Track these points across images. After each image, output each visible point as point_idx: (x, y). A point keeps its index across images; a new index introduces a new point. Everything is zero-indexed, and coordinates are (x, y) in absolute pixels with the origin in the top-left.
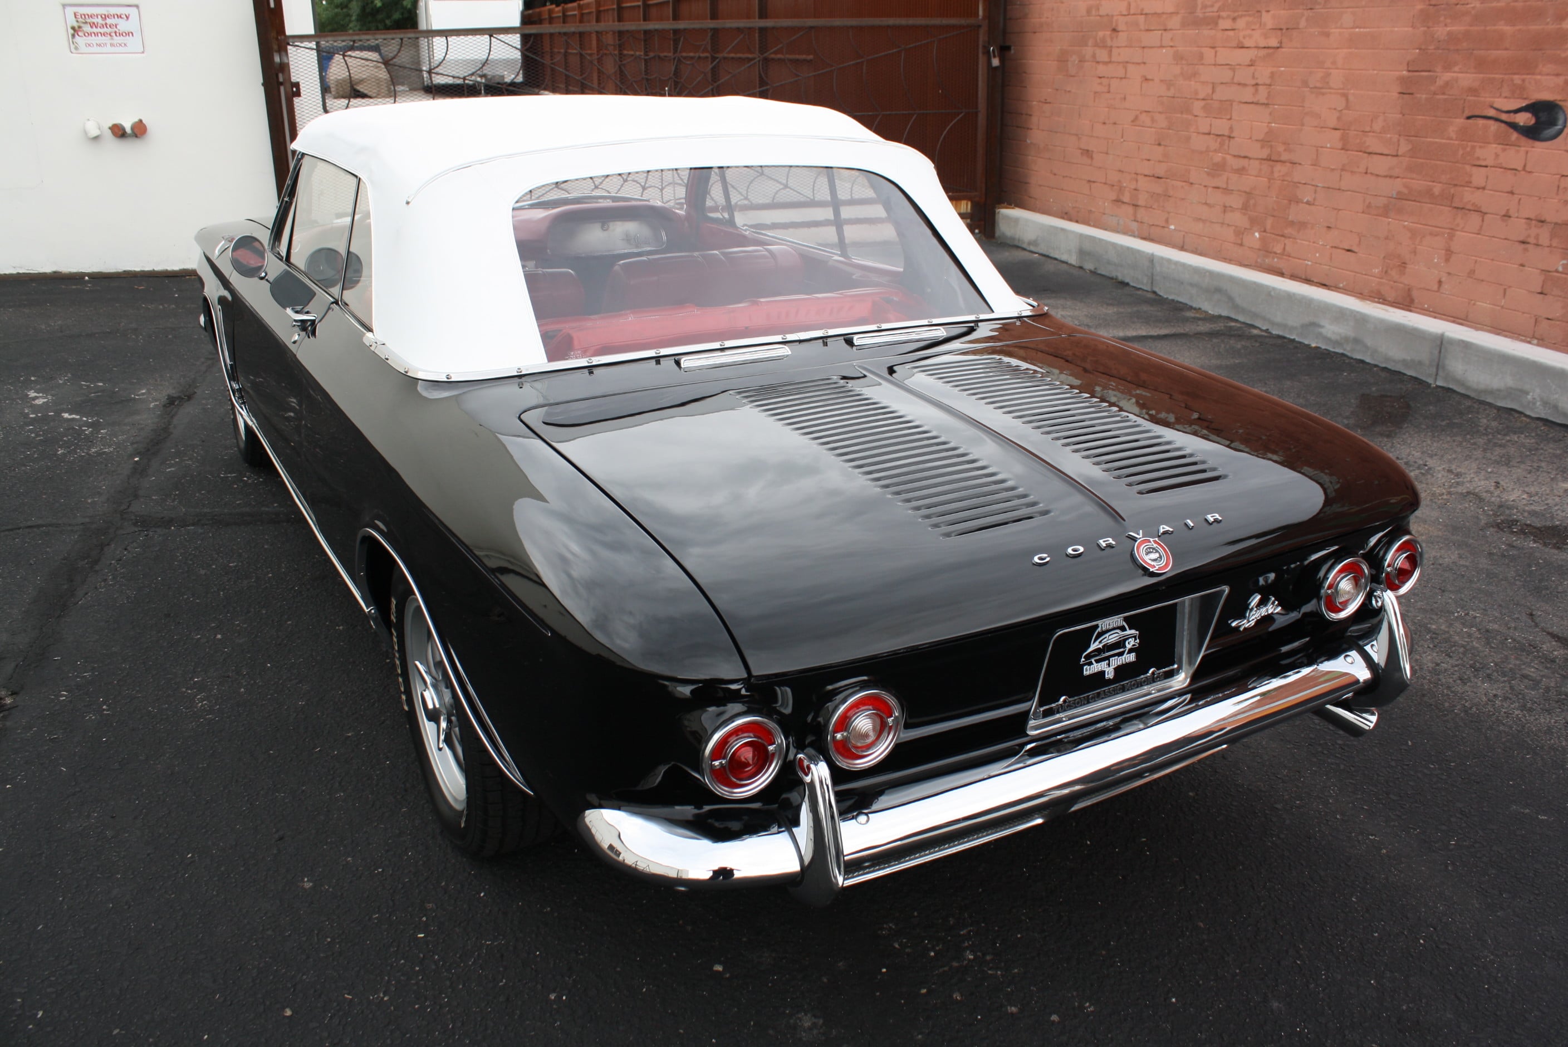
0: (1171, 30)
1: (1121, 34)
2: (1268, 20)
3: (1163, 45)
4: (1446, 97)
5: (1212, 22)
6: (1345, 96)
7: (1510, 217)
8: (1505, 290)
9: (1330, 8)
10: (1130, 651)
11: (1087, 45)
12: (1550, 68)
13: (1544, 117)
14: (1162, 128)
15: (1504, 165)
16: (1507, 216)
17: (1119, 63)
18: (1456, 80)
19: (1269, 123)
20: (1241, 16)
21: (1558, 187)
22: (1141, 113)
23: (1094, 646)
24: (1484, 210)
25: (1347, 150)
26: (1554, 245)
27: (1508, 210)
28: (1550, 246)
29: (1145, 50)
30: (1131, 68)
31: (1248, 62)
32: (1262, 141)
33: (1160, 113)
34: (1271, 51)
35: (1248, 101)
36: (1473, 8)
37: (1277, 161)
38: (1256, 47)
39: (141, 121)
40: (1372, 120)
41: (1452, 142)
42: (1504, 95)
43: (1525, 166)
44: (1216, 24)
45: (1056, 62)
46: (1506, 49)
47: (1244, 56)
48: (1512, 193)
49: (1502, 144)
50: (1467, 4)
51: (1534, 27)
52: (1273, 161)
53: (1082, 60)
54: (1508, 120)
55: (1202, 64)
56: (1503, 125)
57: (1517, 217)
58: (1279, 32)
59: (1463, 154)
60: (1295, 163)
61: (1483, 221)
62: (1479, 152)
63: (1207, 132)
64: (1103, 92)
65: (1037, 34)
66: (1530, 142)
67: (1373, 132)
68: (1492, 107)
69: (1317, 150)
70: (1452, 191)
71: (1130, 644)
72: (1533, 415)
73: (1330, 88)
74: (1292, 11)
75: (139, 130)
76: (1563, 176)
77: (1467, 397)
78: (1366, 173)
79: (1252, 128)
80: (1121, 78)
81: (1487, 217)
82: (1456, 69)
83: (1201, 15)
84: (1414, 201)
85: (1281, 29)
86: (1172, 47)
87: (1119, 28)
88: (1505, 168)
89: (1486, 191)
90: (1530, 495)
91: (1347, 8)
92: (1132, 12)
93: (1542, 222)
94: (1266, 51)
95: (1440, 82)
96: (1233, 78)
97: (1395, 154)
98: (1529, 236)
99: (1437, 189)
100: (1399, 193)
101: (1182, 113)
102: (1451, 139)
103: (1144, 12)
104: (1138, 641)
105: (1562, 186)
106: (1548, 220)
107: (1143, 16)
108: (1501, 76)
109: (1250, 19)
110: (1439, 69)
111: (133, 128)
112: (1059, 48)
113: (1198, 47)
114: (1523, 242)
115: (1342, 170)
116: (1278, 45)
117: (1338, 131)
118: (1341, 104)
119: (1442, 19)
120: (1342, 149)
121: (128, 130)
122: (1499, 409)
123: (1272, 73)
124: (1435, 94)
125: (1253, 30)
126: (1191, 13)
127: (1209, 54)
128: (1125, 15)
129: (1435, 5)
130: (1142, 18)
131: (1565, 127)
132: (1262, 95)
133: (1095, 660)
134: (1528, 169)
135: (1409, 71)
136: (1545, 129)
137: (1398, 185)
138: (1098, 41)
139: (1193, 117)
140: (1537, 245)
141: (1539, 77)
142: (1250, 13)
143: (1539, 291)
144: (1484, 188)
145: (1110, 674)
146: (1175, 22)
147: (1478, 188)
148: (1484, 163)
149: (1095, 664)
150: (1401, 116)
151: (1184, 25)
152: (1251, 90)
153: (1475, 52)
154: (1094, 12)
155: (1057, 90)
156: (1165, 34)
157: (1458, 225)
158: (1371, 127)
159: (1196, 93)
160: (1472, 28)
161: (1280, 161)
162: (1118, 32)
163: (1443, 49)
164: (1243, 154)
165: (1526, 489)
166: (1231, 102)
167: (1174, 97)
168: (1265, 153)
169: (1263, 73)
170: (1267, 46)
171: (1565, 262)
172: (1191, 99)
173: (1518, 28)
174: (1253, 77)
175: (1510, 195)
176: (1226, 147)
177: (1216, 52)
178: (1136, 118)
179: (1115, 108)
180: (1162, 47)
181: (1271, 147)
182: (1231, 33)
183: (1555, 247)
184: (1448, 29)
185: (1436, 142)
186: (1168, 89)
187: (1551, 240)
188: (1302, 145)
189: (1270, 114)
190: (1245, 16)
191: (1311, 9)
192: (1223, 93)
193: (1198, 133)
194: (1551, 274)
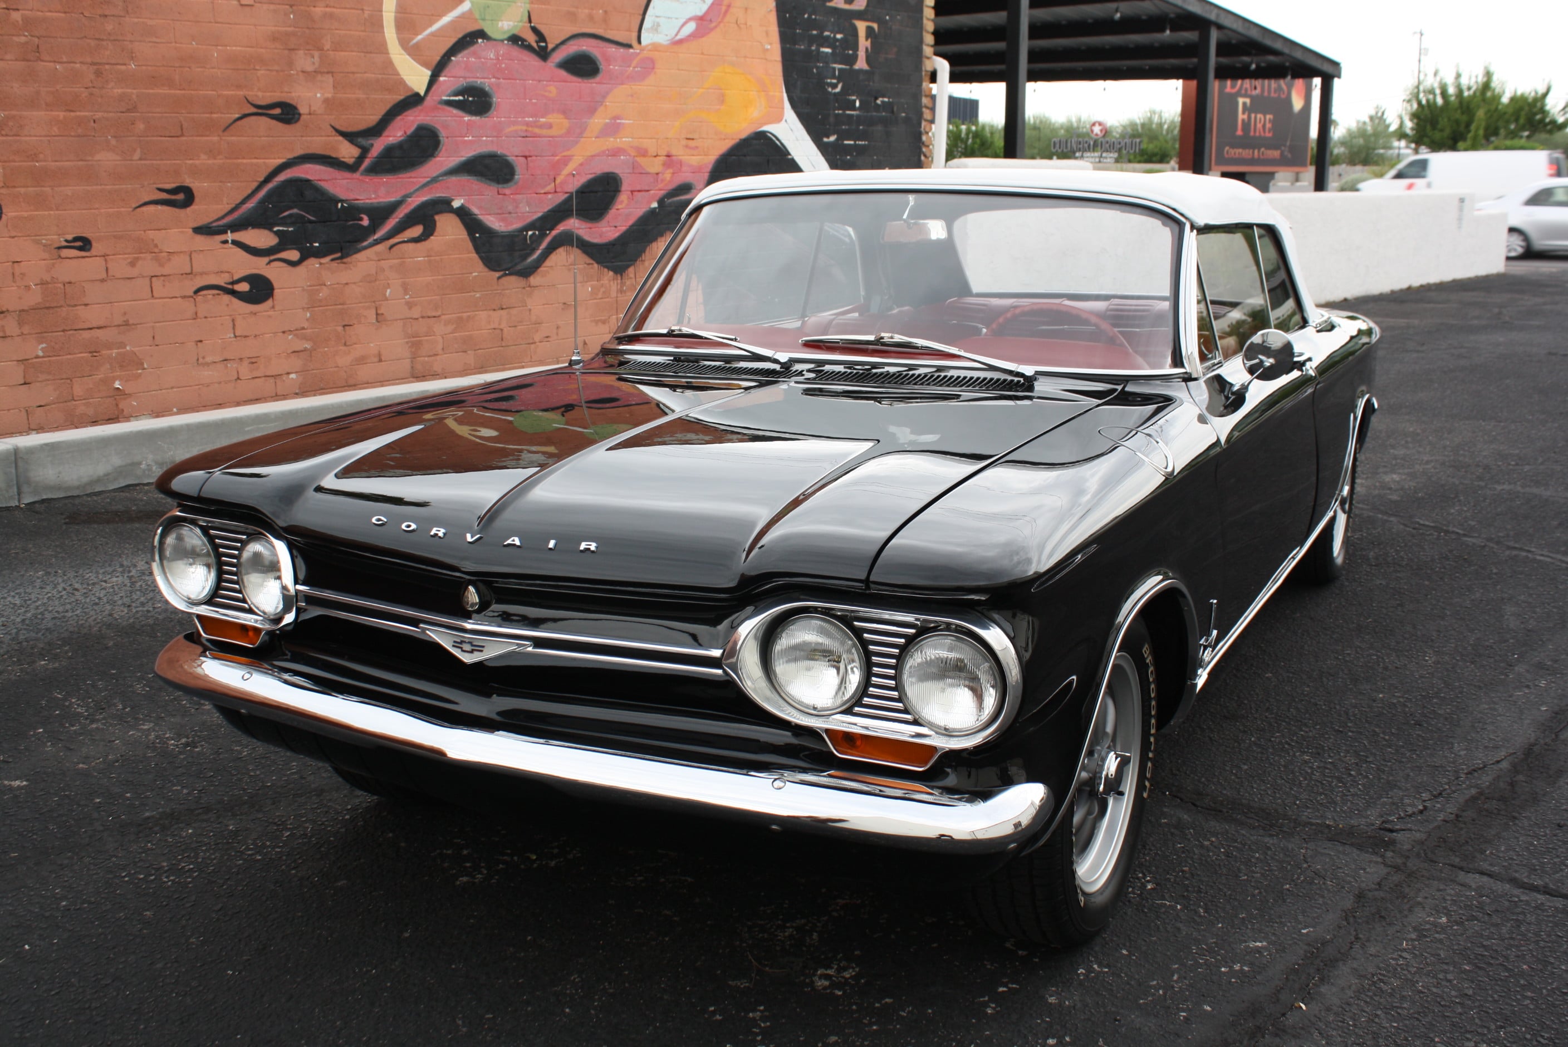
26: (25, 332)
143: (22, 382)
171: (44, 345)
187: (20, 328)
194: (30, 361)
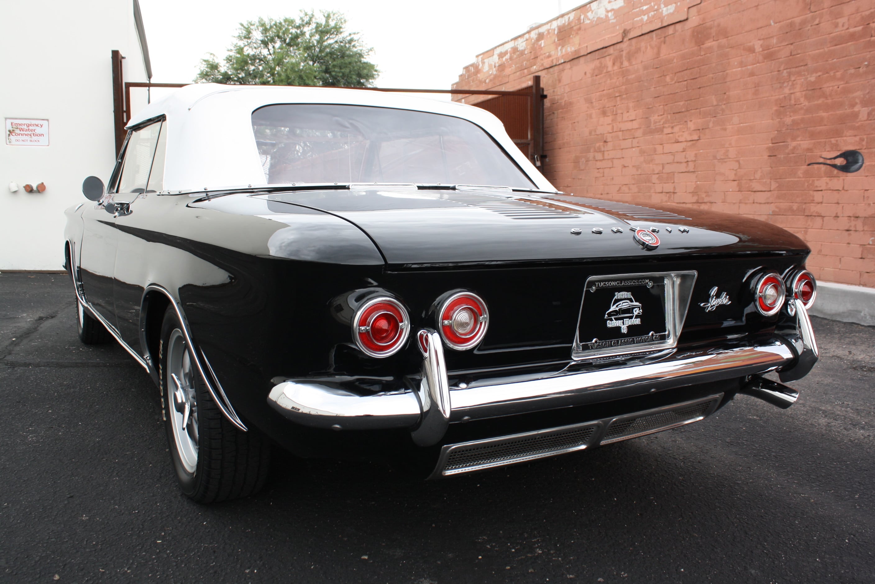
0: (637, 138)
1: (609, 143)
2: (691, 126)
3: (633, 146)
4: (794, 155)
5: (660, 130)
6: (738, 161)
7: (838, 217)
8: (840, 259)
9: (726, 115)
10: (637, 317)
11: (590, 152)
12: (851, 132)
13: (850, 159)
14: (635, 193)
15: (832, 188)
16: (837, 217)
17: (608, 159)
18: (800, 145)
19: (696, 182)
20: (676, 125)
21: (864, 196)
22: (622, 186)
23: (613, 308)
24: (823, 215)
25: (742, 191)
26: (865, 230)
27: (837, 213)
28: (863, 231)
29: (623, 150)
30: (615, 161)
31: (682, 150)
32: (693, 192)
33: (633, 184)
34: (694, 142)
35: (683, 171)
36: (805, 106)
37: (702, 203)
38: (686, 141)
39: (43, 183)
40: (754, 173)
41: (801, 179)
42: (827, 150)
43: (843, 188)
44: (663, 131)
45: (573, 164)
46: (825, 125)
47: (680, 147)
48: (838, 203)
49: (829, 177)
50: (801, 104)
51: (839, 112)
52: (700, 203)
53: (587, 161)
54: (831, 163)
55: (656, 154)
56: (828, 166)
57: (843, 217)
58: (698, 131)
59: (808, 185)
60: (712, 203)
61: (823, 221)
62: (817, 183)
63: (661, 191)
64: (601, 177)
65: (562, 149)
66: (845, 173)
67: (756, 179)
68: (821, 157)
69: (725, 194)
70: (804, 206)
71: (636, 312)
72: (866, 325)
73: (729, 158)
74: (704, 120)
75: (41, 189)
76: (866, 190)
77: (825, 319)
78: (754, 203)
79: (686, 186)
80: (610, 168)
81: (825, 219)
82: (799, 139)
83: (654, 128)
84: (783, 215)
85: (699, 130)
86: (638, 147)
87: (608, 140)
88: (833, 190)
89: (823, 204)
90: (871, 357)
91: (736, 113)
92: (614, 131)
93: (857, 217)
94: (692, 142)
95: (790, 148)
96: (674, 160)
97: (769, 190)
98: (850, 226)
99: (795, 206)
100: (773, 212)
101: (646, 183)
102: (800, 178)
103: (622, 130)
104: (641, 311)
105: (866, 196)
106: (860, 216)
107: (621, 132)
108: (824, 140)
109: (682, 126)
110: (789, 140)
111: (37, 187)
112: (574, 155)
113: (653, 145)
114: (848, 230)
115: (740, 203)
116: (698, 138)
117: (735, 182)
118: (735, 166)
119: (788, 113)
120: (739, 191)
121: (35, 188)
122: (845, 323)
123: (696, 154)
124: (789, 154)
125: (683, 132)
126: (647, 127)
127: (659, 148)
128: (611, 133)
129: (783, 107)
130: (620, 133)
131: (863, 163)
132: (691, 167)
133: (614, 318)
134: (845, 188)
135: (773, 143)
136: (852, 166)
137: (772, 207)
138: (596, 148)
139: (652, 184)
140: (856, 231)
141: (845, 138)
142: (681, 123)
143: (860, 257)
144: (822, 203)
145: (624, 330)
146: (639, 133)
147: (819, 203)
148: (820, 189)
149: (614, 321)
150: (770, 168)
151: (644, 134)
152: (685, 165)
153: (808, 129)
154: (593, 133)
155: (574, 179)
156: (634, 140)
157: (809, 225)
158: (754, 177)
159: (653, 170)
160: (805, 116)
161: (704, 203)
162: (607, 142)
163: (790, 129)
164: (682, 202)
165: (868, 354)
166: (673, 173)
167: (640, 175)
168: (694, 199)
169: (691, 155)
170: (691, 140)
171: (873, 238)
172: (650, 174)
173: (830, 113)
174: (685, 158)
175: (837, 205)
176: (672, 198)
177: (663, 147)
178: (620, 188)
179: (608, 185)
180: (633, 147)
181: (698, 195)
182: (671, 135)
183: (866, 231)
184: (792, 118)
185: (792, 181)
186: (637, 170)
187: (863, 227)
188: (715, 192)
189: (696, 177)
190: (678, 125)
191: (715, 117)
192: (668, 169)
193: (656, 193)
194: (866, 246)
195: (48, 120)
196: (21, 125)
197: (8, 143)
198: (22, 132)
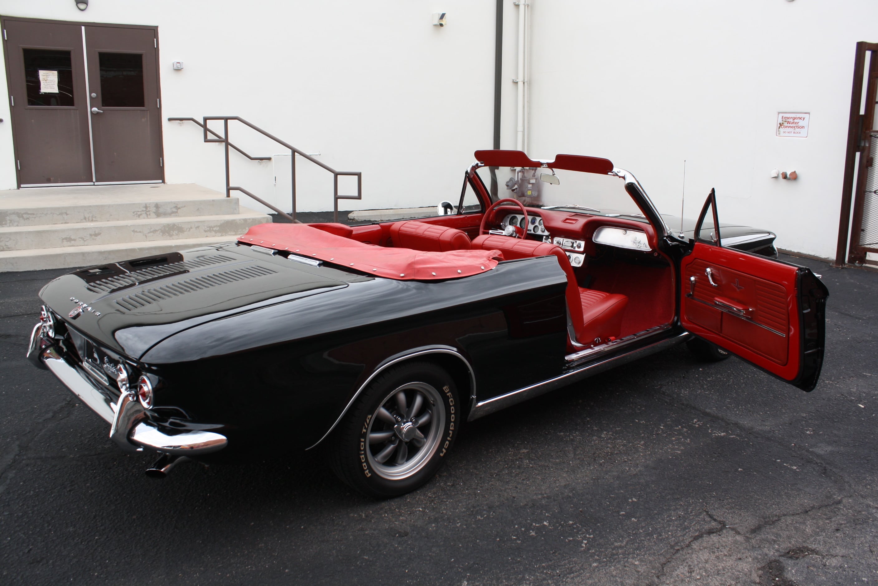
39: (795, 172)
75: (794, 177)
111: (790, 175)
121: (788, 176)
195: (809, 113)
196: (788, 118)
197: (778, 134)
198: (789, 125)
